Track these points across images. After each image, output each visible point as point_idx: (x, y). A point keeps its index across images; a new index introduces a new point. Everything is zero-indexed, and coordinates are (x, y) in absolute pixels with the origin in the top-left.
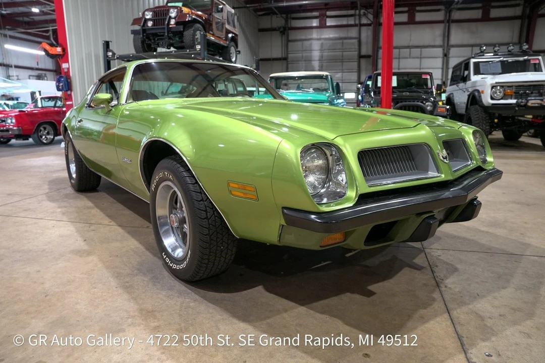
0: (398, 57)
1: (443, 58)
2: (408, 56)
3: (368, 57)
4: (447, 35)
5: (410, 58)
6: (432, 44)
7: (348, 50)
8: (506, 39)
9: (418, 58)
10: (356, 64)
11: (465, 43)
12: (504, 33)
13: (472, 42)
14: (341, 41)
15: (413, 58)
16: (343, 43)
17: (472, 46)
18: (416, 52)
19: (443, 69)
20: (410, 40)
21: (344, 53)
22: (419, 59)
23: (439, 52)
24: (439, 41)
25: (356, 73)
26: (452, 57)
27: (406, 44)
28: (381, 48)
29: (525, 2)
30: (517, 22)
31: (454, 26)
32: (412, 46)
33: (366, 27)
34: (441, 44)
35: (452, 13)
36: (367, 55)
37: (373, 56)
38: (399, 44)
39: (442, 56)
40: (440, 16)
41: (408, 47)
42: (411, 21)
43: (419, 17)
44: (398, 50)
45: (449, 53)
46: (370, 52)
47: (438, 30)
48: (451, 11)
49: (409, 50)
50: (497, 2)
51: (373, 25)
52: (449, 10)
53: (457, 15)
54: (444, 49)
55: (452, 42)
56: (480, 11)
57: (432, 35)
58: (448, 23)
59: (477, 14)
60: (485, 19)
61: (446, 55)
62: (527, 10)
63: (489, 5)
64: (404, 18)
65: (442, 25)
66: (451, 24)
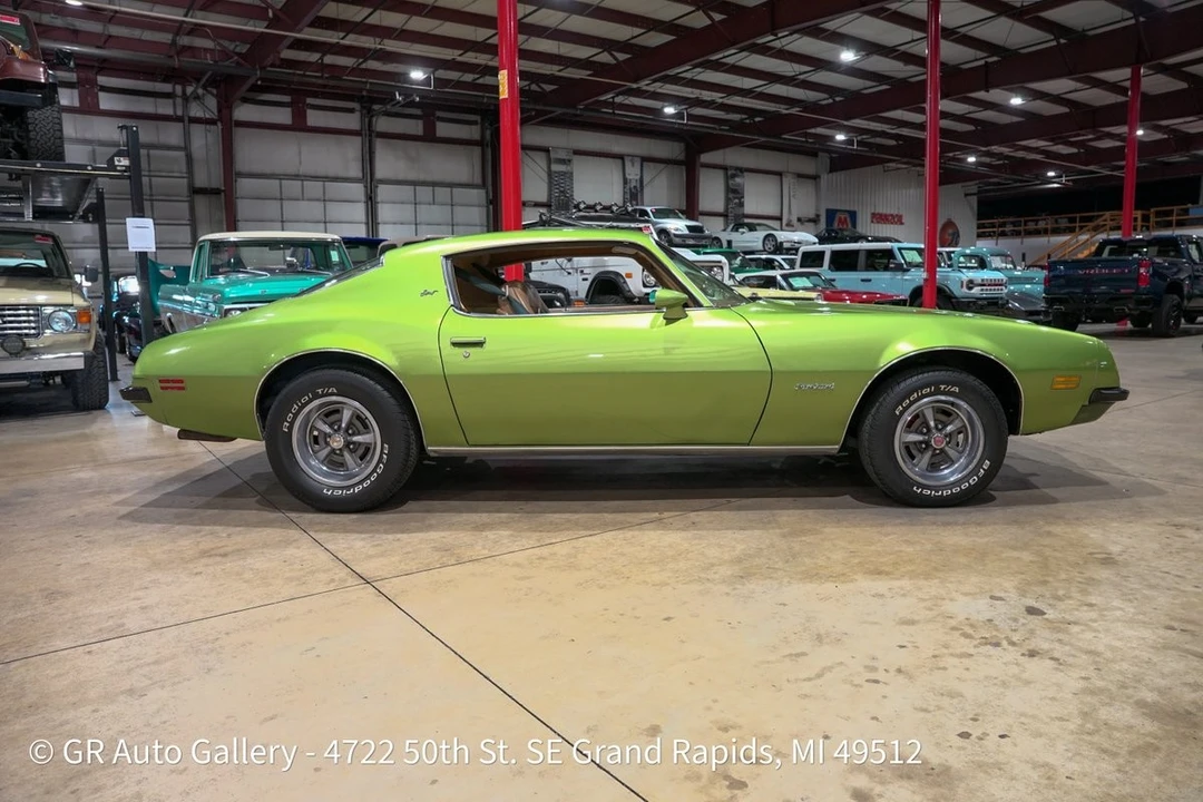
0: (279, 197)
1: (366, 202)
2: (299, 195)
3: (215, 192)
4: (368, 160)
5: (304, 200)
6: (342, 174)
7: (164, 174)
8: (464, 178)
9: (318, 200)
10: (185, 206)
11: (401, 176)
12: (459, 166)
13: (412, 176)
15: (309, 200)
17: (414, 183)
18: (314, 188)
19: (367, 224)
20: (300, 163)
21: (153, 179)
22: (322, 204)
23: (358, 190)
24: (355, 170)
25: (188, 227)
26: (382, 202)
27: (291, 170)
28: (240, 175)
29: (482, 120)
30: (477, 151)
31: (379, 144)
32: (305, 176)
33: (202, 127)
34: (360, 175)
35: (374, 119)
36: (212, 189)
37: (224, 191)
38: (279, 170)
39: (363, 198)
40: (352, 121)
41: (296, 177)
42: (299, 125)
43: (314, 118)
44: (278, 181)
45: (376, 195)
46: (216, 181)
47: (353, 147)
48: (372, 116)
49: (300, 182)
50: (444, 111)
51: (219, 124)
52: (368, 114)
53: (383, 124)
54: (366, 187)
55: (379, 174)
56: (420, 123)
57: (342, 157)
58: (369, 137)
59: (416, 127)
60: (429, 137)
61: (371, 198)
62: (488, 133)
63: (434, 115)
64: (283, 116)
65: (358, 140)
66: (374, 139)
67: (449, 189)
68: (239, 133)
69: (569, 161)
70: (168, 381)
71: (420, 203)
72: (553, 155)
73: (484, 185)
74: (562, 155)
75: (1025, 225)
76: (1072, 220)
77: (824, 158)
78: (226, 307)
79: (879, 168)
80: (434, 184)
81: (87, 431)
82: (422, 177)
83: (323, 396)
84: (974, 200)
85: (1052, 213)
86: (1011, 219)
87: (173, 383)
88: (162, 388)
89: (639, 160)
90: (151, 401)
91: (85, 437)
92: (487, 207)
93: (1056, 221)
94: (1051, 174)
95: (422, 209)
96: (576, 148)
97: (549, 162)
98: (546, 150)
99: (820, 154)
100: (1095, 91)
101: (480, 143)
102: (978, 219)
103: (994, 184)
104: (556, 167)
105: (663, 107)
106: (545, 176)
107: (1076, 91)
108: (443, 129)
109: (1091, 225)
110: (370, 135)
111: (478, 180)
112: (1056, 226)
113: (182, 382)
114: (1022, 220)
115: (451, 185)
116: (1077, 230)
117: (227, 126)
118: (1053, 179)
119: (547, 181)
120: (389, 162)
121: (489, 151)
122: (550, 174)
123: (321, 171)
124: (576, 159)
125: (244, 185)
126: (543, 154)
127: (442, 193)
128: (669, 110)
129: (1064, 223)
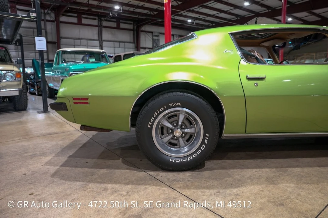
0: (73, 45)
1: (100, 47)
2: (80, 44)
3: (54, 43)
4: (100, 34)
5: (81, 46)
6: (93, 38)
8: (128, 40)
9: (85, 46)
11: (110, 39)
12: (127, 37)
13: (113, 39)
14: (32, 30)
16: (33, 31)
17: (114, 41)
18: (84, 42)
20: (80, 35)
24: (96, 37)
26: (105, 47)
27: (77, 37)
28: (62, 38)
29: (134, 23)
30: (132, 32)
31: (103, 29)
32: (81, 39)
33: (50, 23)
34: (98, 39)
35: (102, 22)
36: (53, 42)
37: (57, 43)
38: (73, 36)
39: (99, 46)
40: (95, 22)
41: (79, 39)
42: (80, 23)
43: (84, 21)
44: (73, 40)
45: (102, 45)
46: (55, 40)
47: (95, 31)
48: (101, 21)
49: (80, 40)
50: (122, 20)
51: (55, 22)
52: (100, 20)
53: (105, 23)
54: (99, 42)
55: (104, 38)
56: (116, 23)
57: (92, 33)
58: (100, 27)
59: (114, 25)
60: (118, 28)
61: (101, 46)
62: (135, 27)
63: (119, 21)
64: (75, 20)
65: (97, 28)
66: (102, 28)
67: (124, 43)
68: (62, 25)
69: (159, 36)
70: (78, 99)
71: (116, 47)
72: (154, 34)
73: (134, 42)
74: (156, 34)
78: (71, 73)
80: (120, 42)
81: (21, 120)
82: (116, 39)
83: (173, 107)
87: (82, 100)
88: (75, 103)
89: (178, 36)
90: (67, 110)
91: (21, 123)
92: (135, 49)
95: (116, 49)
96: (160, 32)
97: (153, 36)
98: (152, 33)
100: (312, 16)
101: (133, 30)
104: (155, 38)
105: (187, 20)
106: (151, 40)
107: (307, 16)
108: (122, 26)
110: (101, 27)
111: (132, 41)
113: (87, 99)
115: (125, 42)
117: (58, 23)
119: (152, 41)
120: (106, 35)
121: (135, 32)
122: (153, 39)
123: (86, 37)
124: (160, 35)
125: (63, 41)
126: (151, 34)
127: (122, 44)
128: (189, 21)
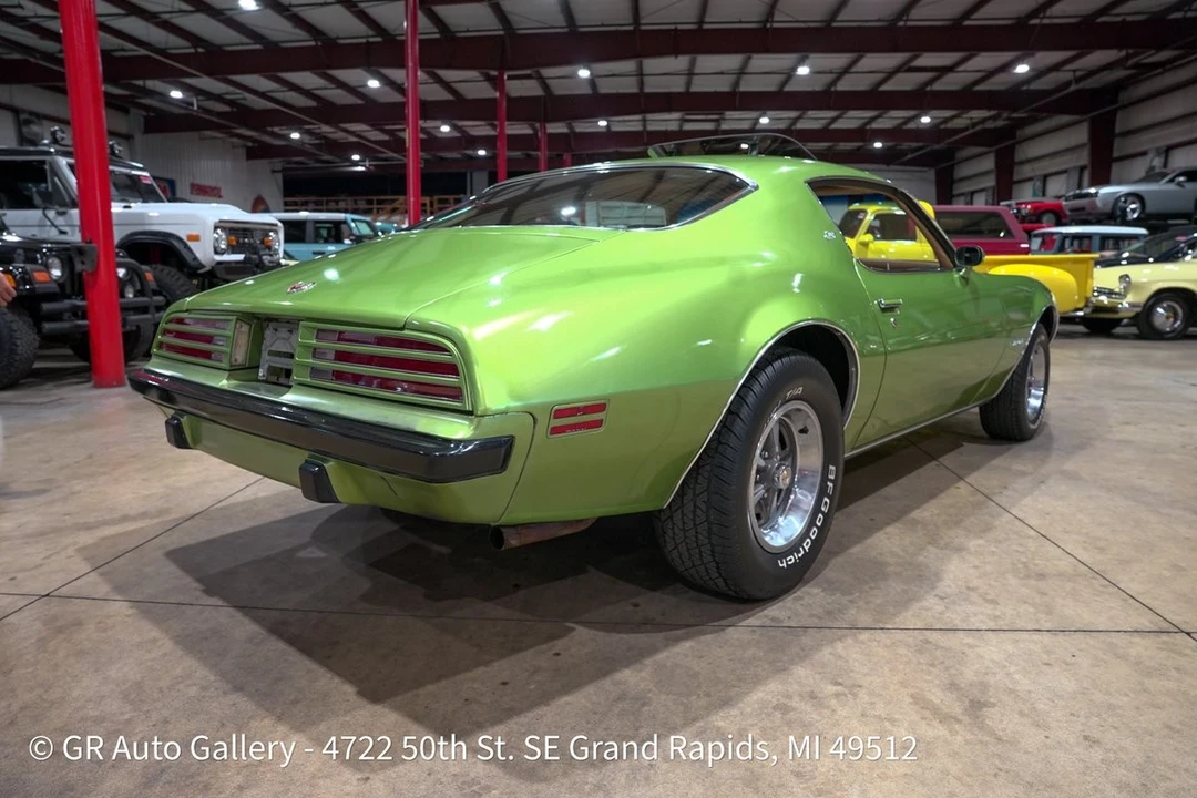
70: (572, 411)
75: (327, 204)
76: (370, 202)
77: (137, 116)
79: (194, 135)
84: (279, 177)
85: (351, 195)
86: (313, 198)
88: (554, 430)
90: (504, 469)
93: (355, 202)
94: (356, 157)
99: (133, 110)
100: (339, 91)
102: (285, 196)
103: (296, 163)
107: (325, 88)
109: (389, 207)
112: (355, 207)
114: (324, 199)
116: (375, 211)
118: (358, 164)
129: (362, 205)
